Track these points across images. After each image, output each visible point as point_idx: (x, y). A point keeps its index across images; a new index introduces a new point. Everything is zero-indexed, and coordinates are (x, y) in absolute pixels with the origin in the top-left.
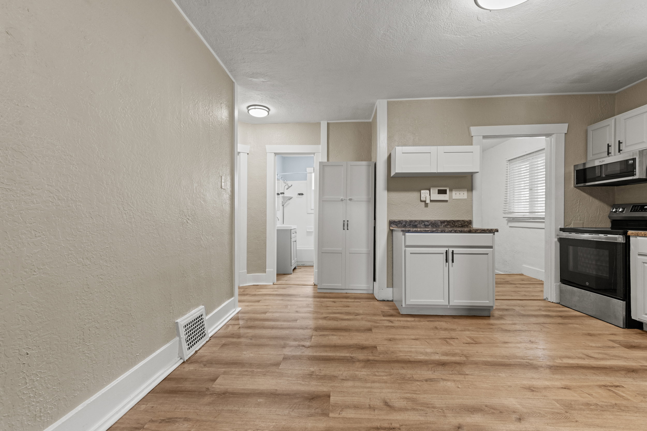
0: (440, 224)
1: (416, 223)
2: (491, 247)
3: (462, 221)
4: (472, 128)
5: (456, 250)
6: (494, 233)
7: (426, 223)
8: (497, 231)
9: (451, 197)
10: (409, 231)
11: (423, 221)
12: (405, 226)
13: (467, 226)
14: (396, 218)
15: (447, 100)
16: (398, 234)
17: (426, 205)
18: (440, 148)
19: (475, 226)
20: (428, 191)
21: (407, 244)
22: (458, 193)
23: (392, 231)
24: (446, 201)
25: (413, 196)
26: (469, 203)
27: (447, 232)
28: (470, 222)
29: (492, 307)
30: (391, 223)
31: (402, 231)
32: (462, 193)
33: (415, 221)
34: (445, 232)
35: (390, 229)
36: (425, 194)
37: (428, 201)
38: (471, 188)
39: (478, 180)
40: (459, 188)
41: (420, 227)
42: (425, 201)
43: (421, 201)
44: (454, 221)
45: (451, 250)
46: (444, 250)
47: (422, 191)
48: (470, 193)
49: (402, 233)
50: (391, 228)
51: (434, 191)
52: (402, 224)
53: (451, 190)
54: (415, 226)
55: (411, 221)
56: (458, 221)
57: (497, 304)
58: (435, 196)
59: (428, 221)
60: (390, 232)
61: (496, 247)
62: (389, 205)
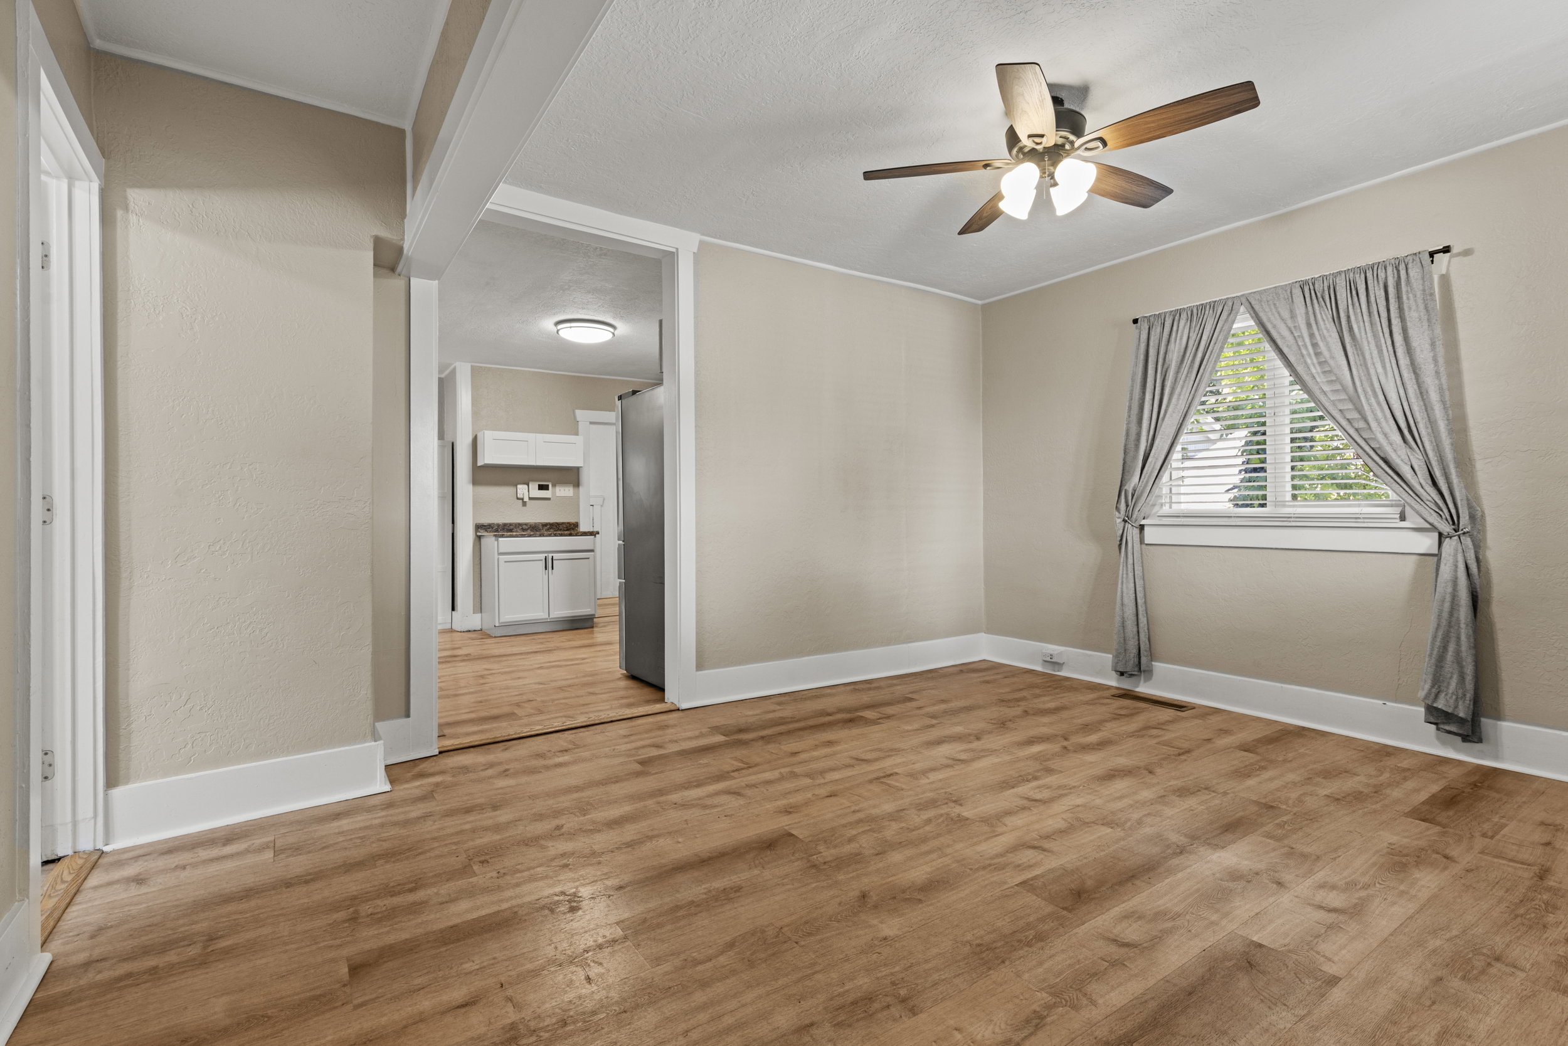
0: (541, 527)
1: (512, 527)
2: (592, 551)
3: (568, 523)
4: (579, 413)
5: (556, 556)
6: (595, 535)
7: (524, 526)
8: (598, 533)
9: (554, 493)
10: (502, 536)
11: (520, 524)
12: (497, 531)
13: (573, 529)
14: (486, 521)
15: (548, 374)
16: (489, 541)
17: (524, 504)
18: (539, 436)
19: (583, 528)
20: (526, 486)
21: (501, 551)
22: (562, 489)
23: (479, 537)
24: (549, 499)
25: (507, 491)
26: (575, 502)
27: (546, 536)
28: (576, 525)
29: (594, 615)
30: (478, 527)
31: (495, 536)
32: (567, 489)
33: (511, 524)
34: (544, 536)
35: (477, 536)
36: (522, 489)
37: (526, 499)
38: (577, 484)
39: (584, 477)
40: (564, 482)
41: (517, 532)
42: (522, 499)
43: (518, 499)
44: (558, 524)
45: (550, 555)
46: (542, 556)
47: (519, 486)
48: (576, 489)
49: (494, 538)
50: (479, 534)
51: (534, 486)
52: (492, 528)
53: (554, 485)
54: (511, 531)
55: (505, 525)
56: (563, 523)
57: (599, 613)
58: (535, 492)
59: (526, 524)
60: (477, 539)
61: (598, 550)
62: (476, 503)
